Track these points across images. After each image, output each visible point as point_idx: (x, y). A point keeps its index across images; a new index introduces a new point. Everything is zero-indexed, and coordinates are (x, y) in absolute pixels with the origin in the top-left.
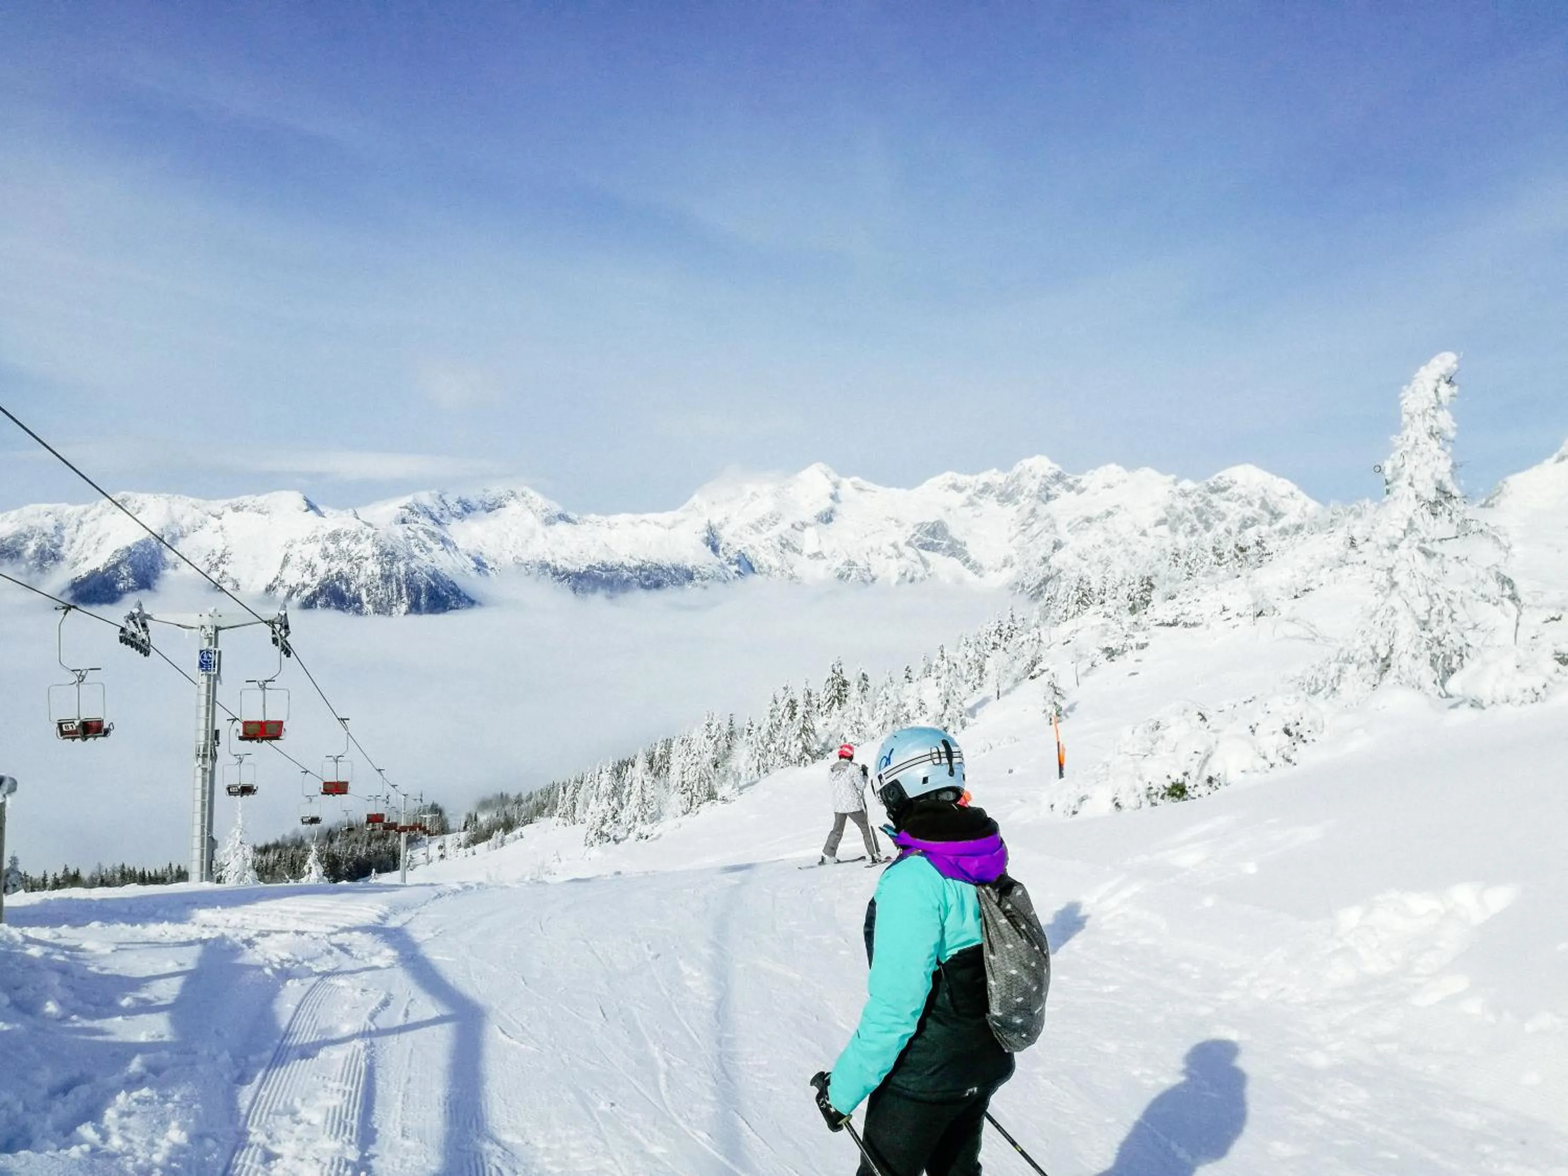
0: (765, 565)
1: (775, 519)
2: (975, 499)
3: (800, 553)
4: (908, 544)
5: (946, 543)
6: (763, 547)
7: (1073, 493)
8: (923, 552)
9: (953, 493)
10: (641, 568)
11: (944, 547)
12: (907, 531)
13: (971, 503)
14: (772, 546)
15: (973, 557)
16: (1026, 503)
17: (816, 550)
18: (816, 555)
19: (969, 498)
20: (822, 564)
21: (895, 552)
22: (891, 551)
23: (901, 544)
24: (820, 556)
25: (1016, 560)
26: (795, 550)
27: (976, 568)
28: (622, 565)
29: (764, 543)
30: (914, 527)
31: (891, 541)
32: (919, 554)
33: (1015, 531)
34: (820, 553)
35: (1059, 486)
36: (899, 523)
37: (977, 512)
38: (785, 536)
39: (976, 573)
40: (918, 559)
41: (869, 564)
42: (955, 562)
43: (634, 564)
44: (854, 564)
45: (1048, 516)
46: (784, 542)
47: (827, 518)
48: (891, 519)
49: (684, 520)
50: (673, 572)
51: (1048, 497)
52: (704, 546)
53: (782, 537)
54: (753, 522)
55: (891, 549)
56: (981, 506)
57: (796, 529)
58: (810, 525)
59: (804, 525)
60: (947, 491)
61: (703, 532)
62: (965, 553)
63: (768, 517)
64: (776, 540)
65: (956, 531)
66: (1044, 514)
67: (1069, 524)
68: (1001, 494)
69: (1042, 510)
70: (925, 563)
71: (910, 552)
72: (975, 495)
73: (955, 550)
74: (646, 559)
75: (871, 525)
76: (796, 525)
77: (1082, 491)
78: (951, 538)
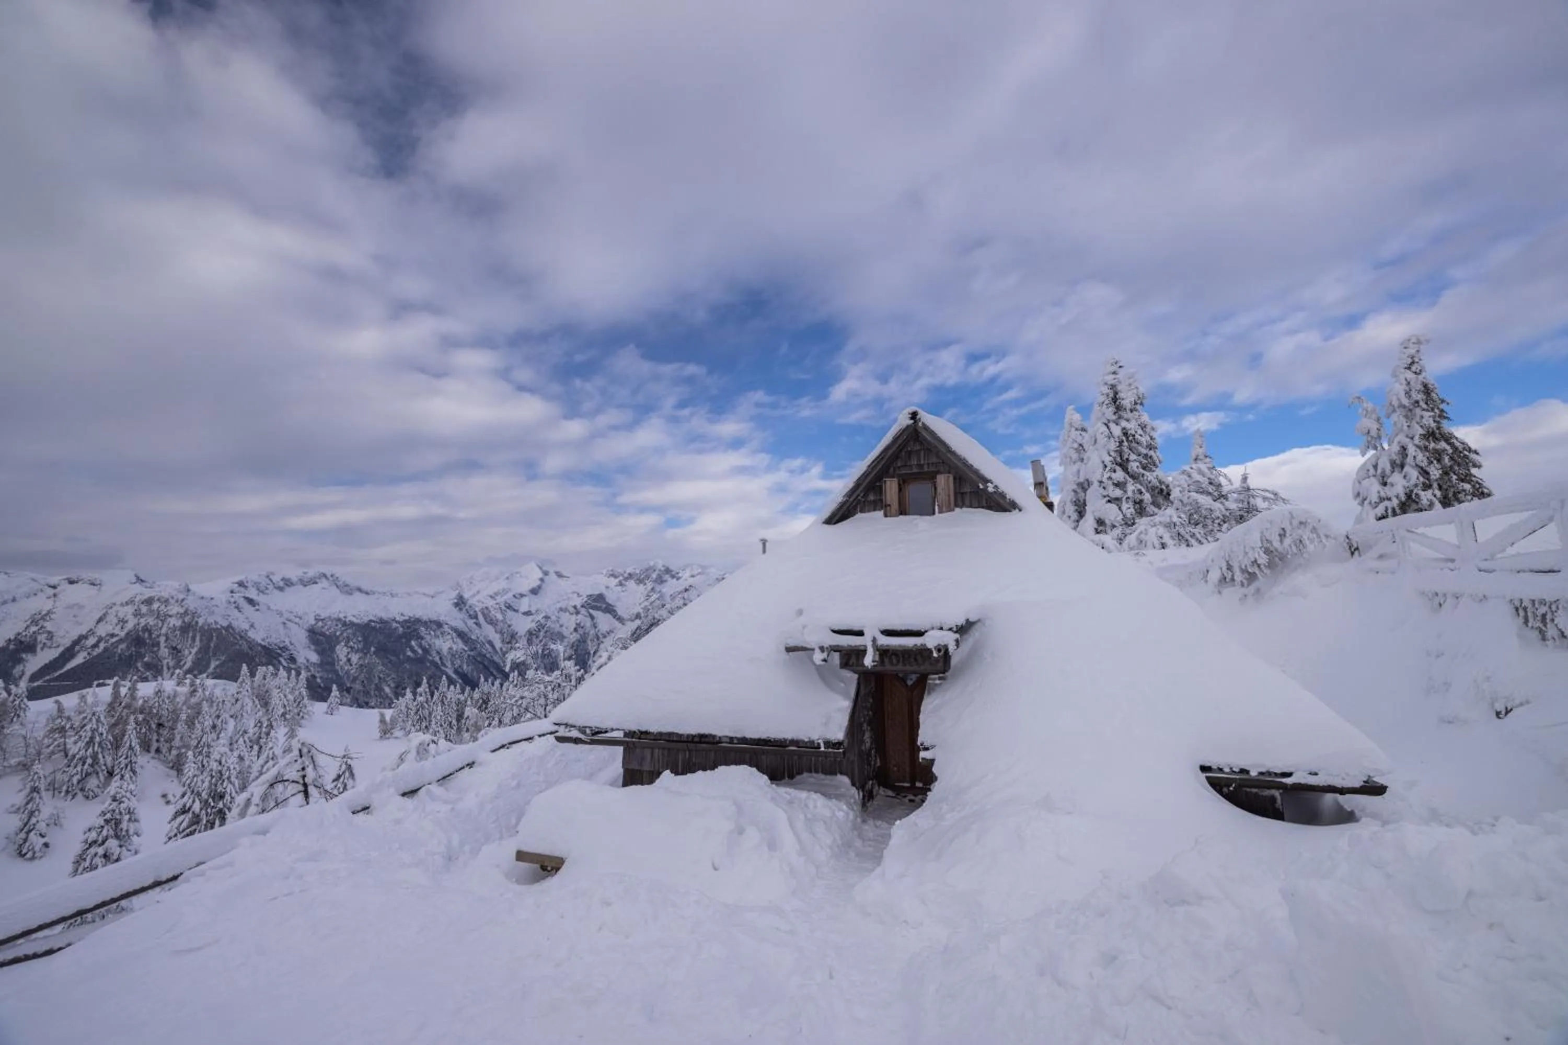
0: (494, 619)
1: (505, 591)
2: (623, 582)
3: (517, 611)
4: (582, 606)
5: (604, 606)
6: (494, 608)
7: (675, 580)
8: (591, 611)
9: (612, 579)
10: (406, 621)
11: (603, 608)
12: (583, 599)
13: (621, 584)
14: (499, 608)
15: (619, 613)
16: (650, 585)
17: (527, 610)
18: (528, 613)
19: (620, 582)
20: (531, 618)
21: (575, 611)
22: (572, 610)
23: (579, 607)
25: (642, 615)
26: (514, 610)
27: (620, 620)
28: (394, 620)
29: (495, 606)
30: (587, 597)
31: (573, 605)
32: (589, 612)
33: (643, 599)
34: (530, 611)
35: (667, 576)
36: (579, 595)
37: (624, 589)
38: (508, 602)
39: (620, 622)
40: (588, 615)
41: (559, 618)
42: (608, 616)
43: (401, 619)
44: (549, 618)
45: (660, 592)
46: (507, 605)
47: (535, 591)
48: (575, 593)
49: (442, 592)
50: (429, 623)
51: (662, 582)
52: (453, 608)
53: (506, 602)
54: (492, 593)
56: (626, 586)
57: (516, 598)
58: (525, 596)
59: (522, 595)
60: (609, 577)
61: (455, 599)
62: (615, 611)
63: (501, 591)
64: (502, 604)
65: (611, 598)
66: (658, 590)
67: (671, 595)
68: (638, 579)
69: (658, 588)
70: (592, 617)
71: (583, 611)
72: (623, 580)
73: (609, 610)
74: (412, 616)
75: (563, 596)
76: (516, 595)
77: (678, 579)
78: (607, 604)
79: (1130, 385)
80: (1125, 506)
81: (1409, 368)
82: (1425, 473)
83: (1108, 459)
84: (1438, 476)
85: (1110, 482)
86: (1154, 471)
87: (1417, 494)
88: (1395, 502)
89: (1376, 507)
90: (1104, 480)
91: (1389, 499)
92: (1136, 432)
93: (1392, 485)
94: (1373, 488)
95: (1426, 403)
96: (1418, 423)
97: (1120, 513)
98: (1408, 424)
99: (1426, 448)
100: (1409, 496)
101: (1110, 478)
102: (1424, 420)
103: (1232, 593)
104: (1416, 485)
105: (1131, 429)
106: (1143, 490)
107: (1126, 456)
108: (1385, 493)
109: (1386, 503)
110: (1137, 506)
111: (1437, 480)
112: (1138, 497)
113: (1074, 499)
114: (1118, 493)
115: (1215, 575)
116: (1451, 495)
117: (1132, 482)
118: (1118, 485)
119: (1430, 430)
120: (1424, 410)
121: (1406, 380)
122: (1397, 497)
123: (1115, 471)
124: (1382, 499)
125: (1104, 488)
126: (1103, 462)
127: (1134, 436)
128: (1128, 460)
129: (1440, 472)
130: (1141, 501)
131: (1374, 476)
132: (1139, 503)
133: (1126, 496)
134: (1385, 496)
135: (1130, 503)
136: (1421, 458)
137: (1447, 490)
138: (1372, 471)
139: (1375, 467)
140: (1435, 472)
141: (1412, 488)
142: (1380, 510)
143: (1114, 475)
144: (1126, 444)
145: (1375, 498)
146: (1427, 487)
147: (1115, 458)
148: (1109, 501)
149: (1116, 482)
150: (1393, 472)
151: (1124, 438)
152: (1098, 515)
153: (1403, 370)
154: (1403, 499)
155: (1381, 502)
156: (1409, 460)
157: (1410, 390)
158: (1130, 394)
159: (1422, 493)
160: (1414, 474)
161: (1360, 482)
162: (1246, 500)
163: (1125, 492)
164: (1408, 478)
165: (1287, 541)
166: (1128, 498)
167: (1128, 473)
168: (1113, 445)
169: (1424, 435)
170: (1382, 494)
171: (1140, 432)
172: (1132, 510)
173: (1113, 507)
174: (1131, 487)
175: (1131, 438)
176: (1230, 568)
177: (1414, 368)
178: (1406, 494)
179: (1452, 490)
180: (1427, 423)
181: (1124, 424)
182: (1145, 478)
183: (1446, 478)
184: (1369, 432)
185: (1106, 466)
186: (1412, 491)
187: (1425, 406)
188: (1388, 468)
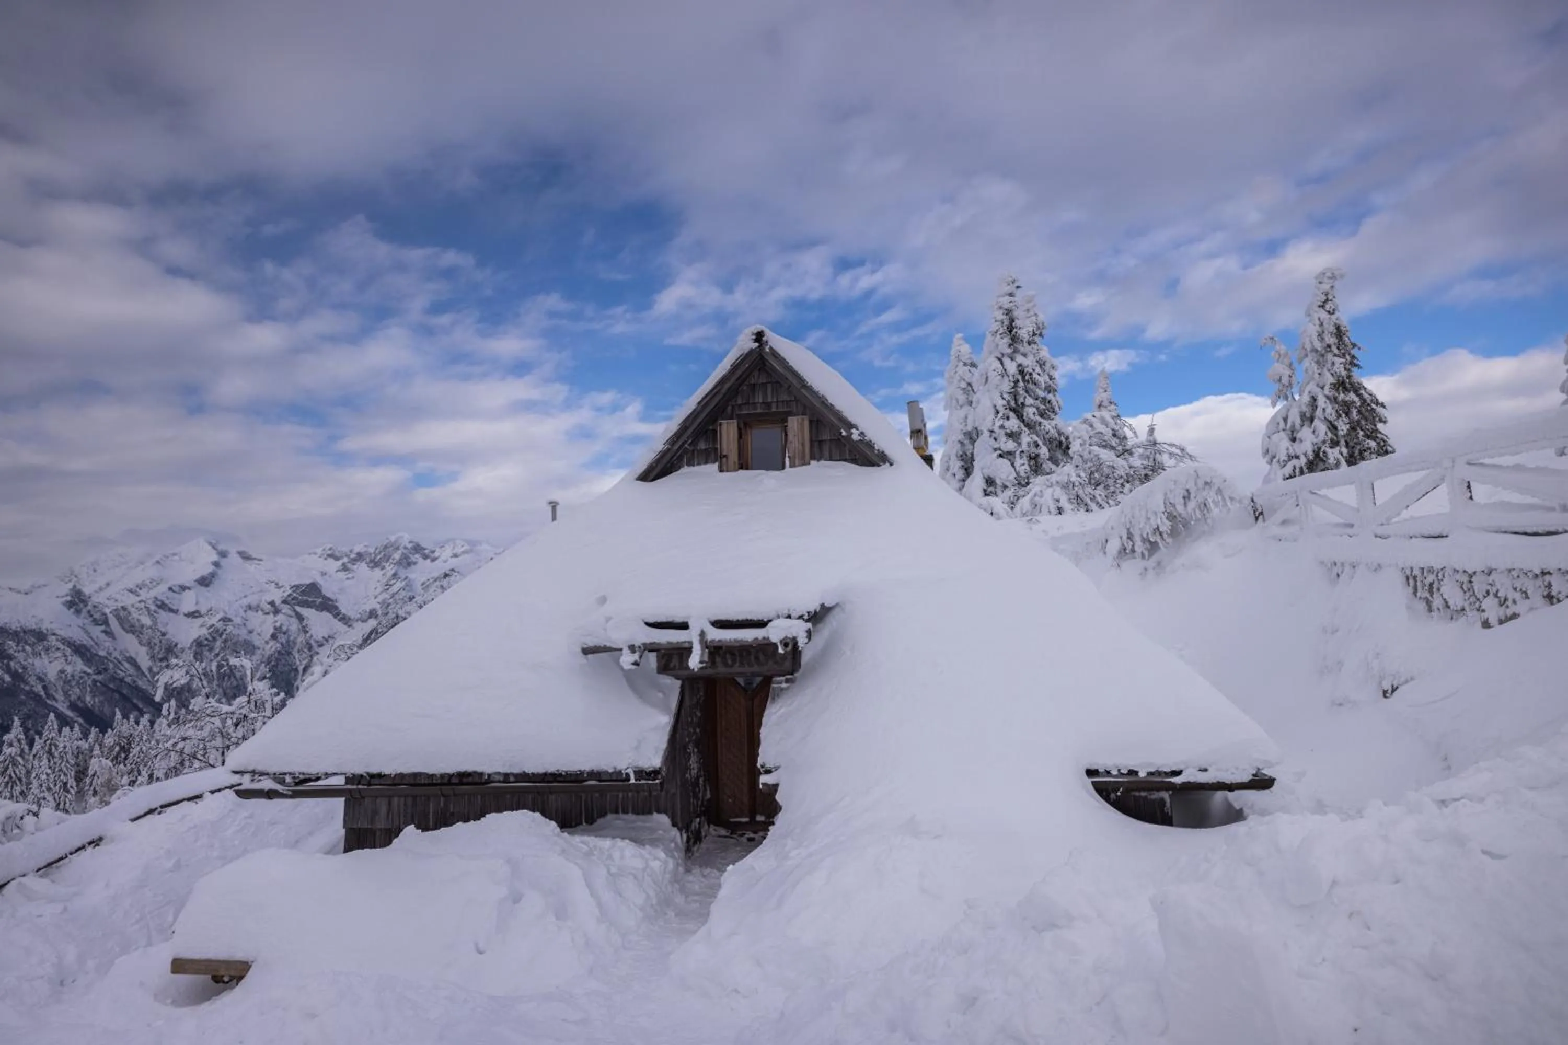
0: (137, 624)
1: (155, 582)
2: (349, 565)
3: (175, 612)
4: (284, 602)
5: (319, 600)
6: (137, 609)
7: (429, 560)
8: (298, 609)
9: (331, 560)
11: (317, 603)
12: (284, 592)
13: (345, 568)
14: (146, 607)
15: (343, 611)
16: (390, 569)
17: (192, 609)
18: (194, 615)
19: (343, 564)
20: (200, 621)
21: (273, 609)
22: (268, 607)
23: (278, 602)
24: (197, 614)
25: (380, 612)
26: (171, 610)
27: (345, 620)
29: (138, 605)
30: (290, 589)
31: (269, 600)
32: (295, 611)
33: (379, 590)
34: (197, 611)
35: (417, 556)
36: (278, 586)
37: (350, 576)
38: (159, 598)
39: (346, 624)
40: (293, 614)
42: (326, 615)
44: (230, 620)
45: (406, 578)
46: (159, 603)
47: (205, 582)
48: (272, 582)
49: (45, 586)
50: (22, 634)
51: (409, 564)
52: (65, 609)
53: (156, 598)
54: (131, 586)
55: (269, 606)
56: (353, 570)
57: (174, 591)
58: (189, 588)
59: (183, 588)
60: (326, 559)
61: (67, 595)
62: (336, 608)
63: (148, 582)
64: (150, 602)
65: (329, 589)
66: (404, 577)
67: (423, 584)
68: (371, 561)
69: (402, 573)
70: (300, 618)
71: (286, 609)
72: (349, 562)
73: (328, 606)
75: (252, 587)
76: (174, 588)
77: (434, 560)
78: (324, 597)
79: (1028, 310)
80: (1018, 462)
81: (1322, 307)
82: (1333, 428)
83: (1000, 403)
84: (1345, 431)
85: (1003, 432)
86: (1053, 419)
87: (1324, 452)
88: (1303, 461)
89: (1285, 466)
90: (996, 429)
91: (1297, 457)
92: (1034, 370)
93: (1301, 441)
94: (1283, 444)
95: (1338, 348)
96: (1329, 370)
97: (1013, 470)
98: (1319, 371)
99: (1335, 399)
100: (1316, 454)
101: (1002, 427)
102: (1335, 368)
103: (1132, 566)
104: (1324, 442)
105: (1028, 366)
106: (1040, 443)
107: (1021, 400)
108: (1294, 450)
109: (1295, 462)
110: (1033, 462)
111: (1344, 436)
112: (1034, 451)
113: (961, 453)
114: (1010, 445)
115: (1114, 546)
116: (1357, 453)
117: (1028, 432)
118: (1011, 435)
119: (1341, 379)
120: (1335, 355)
121: (1319, 319)
122: (1305, 455)
123: (1008, 418)
124: (1290, 457)
125: (995, 439)
126: (995, 406)
127: (1031, 374)
128: (1023, 404)
129: (1348, 426)
130: (1037, 456)
131: (1284, 430)
132: (1034, 458)
133: (1020, 450)
134: (1293, 455)
135: (1025, 458)
136: (1329, 410)
137: (1353, 447)
138: (1282, 425)
139: (1285, 420)
140: (1343, 428)
141: (1320, 445)
142: (1288, 470)
143: (1007, 424)
144: (1021, 384)
145: (1283, 457)
146: (1334, 444)
147: (1008, 402)
148: (1001, 456)
149: (1008, 431)
150: (1302, 426)
151: (1020, 377)
152: (987, 472)
153: (1317, 309)
154: (1311, 458)
155: (1290, 460)
156: (1319, 413)
157: (1323, 332)
158: (1028, 322)
159: (1329, 451)
160: (1322, 428)
161: (1269, 437)
162: (1152, 456)
163: (1019, 444)
164: (1316, 433)
165: (1192, 505)
166: (1022, 452)
167: (1023, 421)
168: (1006, 386)
169: (1335, 385)
170: (1291, 452)
171: (1038, 370)
172: (1027, 467)
173: (1005, 462)
174: (1026, 439)
175: (1027, 377)
176: (1130, 537)
177: (1327, 307)
178: (1314, 451)
179: (1358, 447)
180: (1338, 371)
181: (1020, 359)
182: (1042, 427)
183: (1353, 434)
184: (1280, 380)
185: (998, 412)
186: (1319, 449)
187: (1336, 351)
188: (1298, 421)
